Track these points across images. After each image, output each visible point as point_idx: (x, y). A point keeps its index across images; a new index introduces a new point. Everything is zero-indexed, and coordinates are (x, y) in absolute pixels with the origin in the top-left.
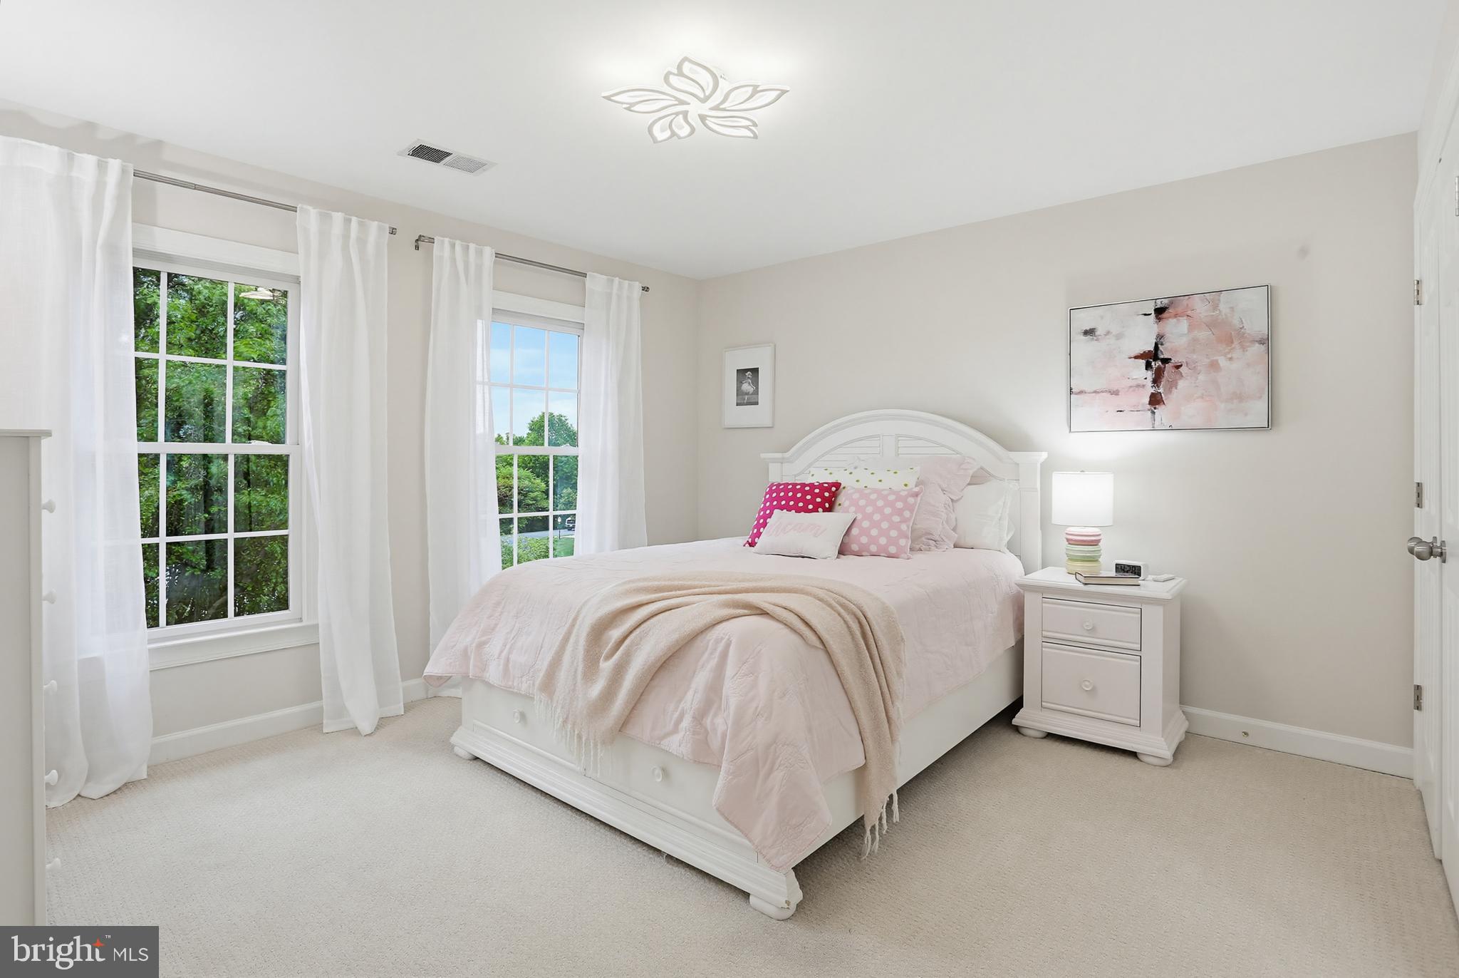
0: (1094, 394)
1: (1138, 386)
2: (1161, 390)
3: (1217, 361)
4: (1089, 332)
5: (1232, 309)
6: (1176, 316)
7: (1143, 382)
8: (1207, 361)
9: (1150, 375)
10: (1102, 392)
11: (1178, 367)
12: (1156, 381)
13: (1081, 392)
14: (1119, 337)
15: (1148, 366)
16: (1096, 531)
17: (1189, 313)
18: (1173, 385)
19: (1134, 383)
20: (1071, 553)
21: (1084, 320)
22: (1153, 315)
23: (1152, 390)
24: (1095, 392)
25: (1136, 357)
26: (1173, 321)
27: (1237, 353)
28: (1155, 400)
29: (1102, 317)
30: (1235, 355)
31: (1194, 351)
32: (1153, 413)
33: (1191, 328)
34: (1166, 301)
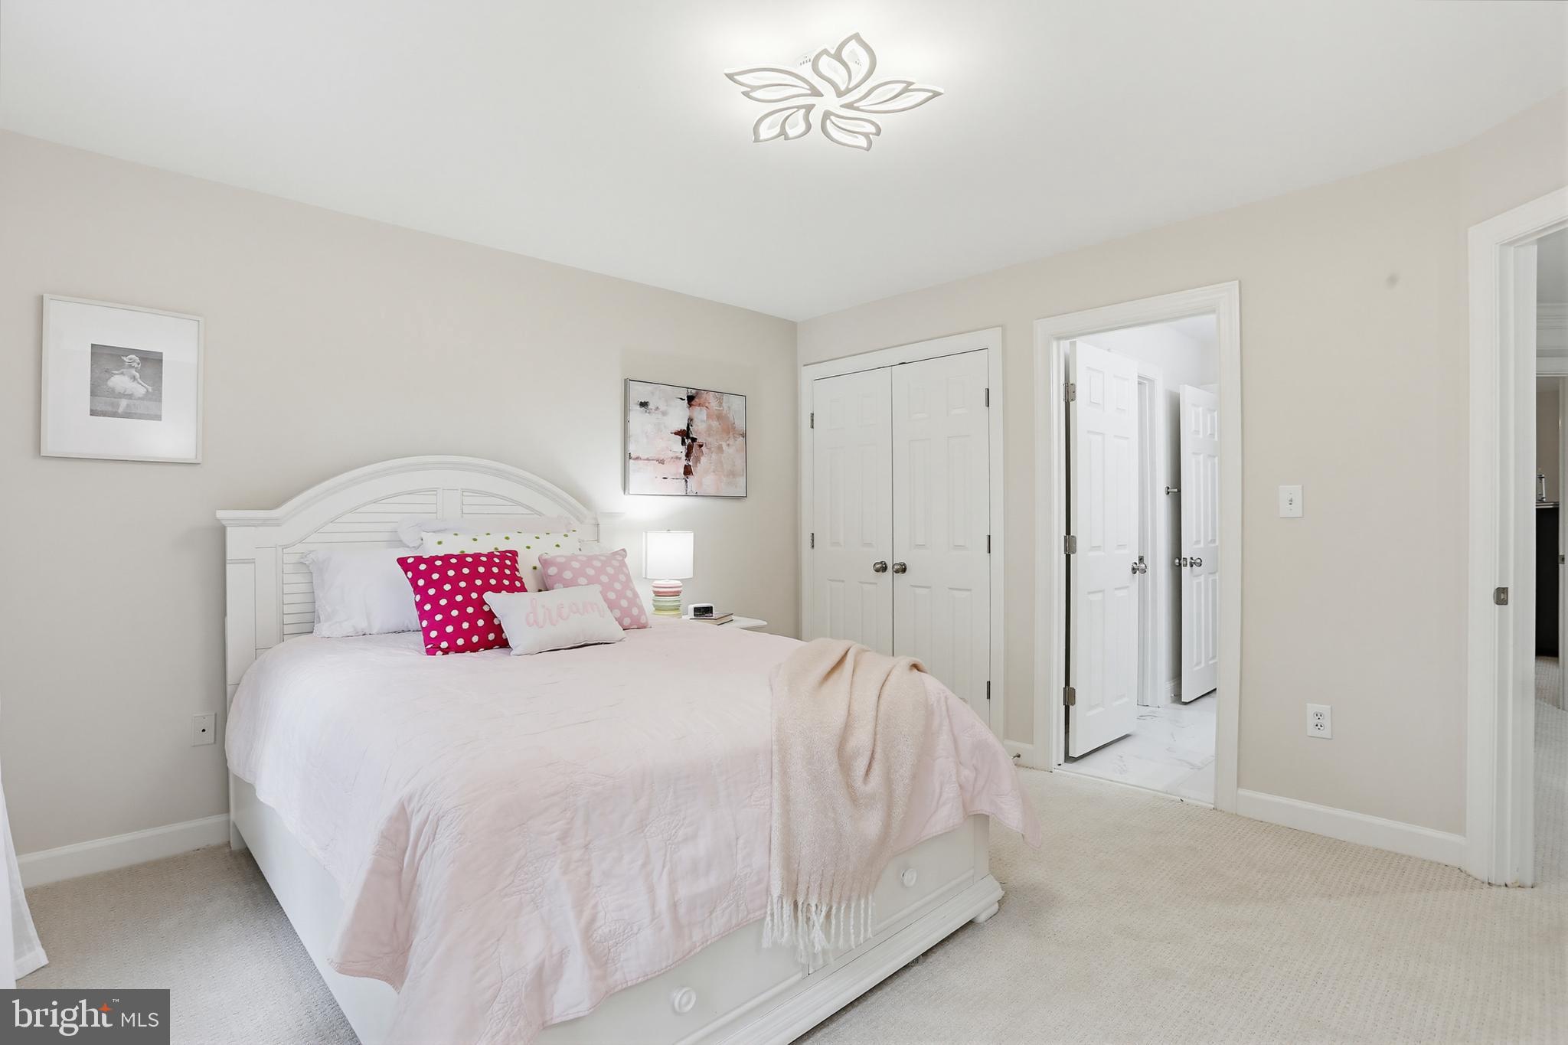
0: (646, 461)
1: (677, 458)
2: (691, 463)
3: (721, 445)
4: (644, 404)
5: (729, 407)
6: (699, 405)
7: (680, 455)
8: (716, 444)
9: (683, 449)
10: (653, 460)
11: (701, 446)
12: (688, 455)
13: (637, 458)
14: (664, 414)
15: (683, 443)
16: (679, 583)
17: (707, 405)
18: (698, 460)
19: (674, 455)
20: (657, 604)
21: (639, 392)
22: (686, 401)
23: (685, 463)
24: (648, 459)
25: (675, 433)
26: (698, 408)
27: (731, 442)
28: (688, 471)
29: (653, 393)
30: (731, 443)
31: (709, 435)
32: (686, 481)
33: (709, 416)
34: (694, 391)
